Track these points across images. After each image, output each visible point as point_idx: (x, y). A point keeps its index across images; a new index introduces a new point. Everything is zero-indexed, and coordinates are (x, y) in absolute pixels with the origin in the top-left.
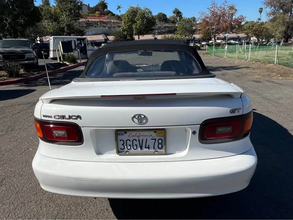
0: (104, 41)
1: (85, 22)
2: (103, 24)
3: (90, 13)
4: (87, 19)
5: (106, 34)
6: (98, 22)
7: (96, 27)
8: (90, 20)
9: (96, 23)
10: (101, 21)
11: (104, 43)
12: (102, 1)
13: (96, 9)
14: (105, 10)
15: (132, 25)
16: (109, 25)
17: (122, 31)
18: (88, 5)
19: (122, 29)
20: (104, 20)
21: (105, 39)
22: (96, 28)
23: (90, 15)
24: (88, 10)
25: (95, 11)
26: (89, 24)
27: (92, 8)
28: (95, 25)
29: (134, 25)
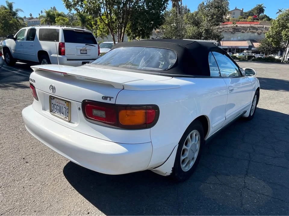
0: (248, 48)
1: (233, 27)
2: (253, 30)
3: (241, 18)
4: (235, 24)
5: (253, 41)
6: (248, 27)
7: (243, 32)
8: (239, 25)
9: (245, 29)
10: (251, 27)
11: (247, 49)
12: (259, 5)
13: (250, 13)
14: (261, 15)
15: (282, 31)
16: (259, 31)
17: (267, 37)
18: (242, 10)
19: (267, 35)
20: (256, 26)
21: (249, 46)
22: (243, 34)
23: (241, 20)
24: (240, 16)
25: (248, 16)
26: (237, 29)
27: (246, 13)
28: (242, 31)
29: (285, 31)
